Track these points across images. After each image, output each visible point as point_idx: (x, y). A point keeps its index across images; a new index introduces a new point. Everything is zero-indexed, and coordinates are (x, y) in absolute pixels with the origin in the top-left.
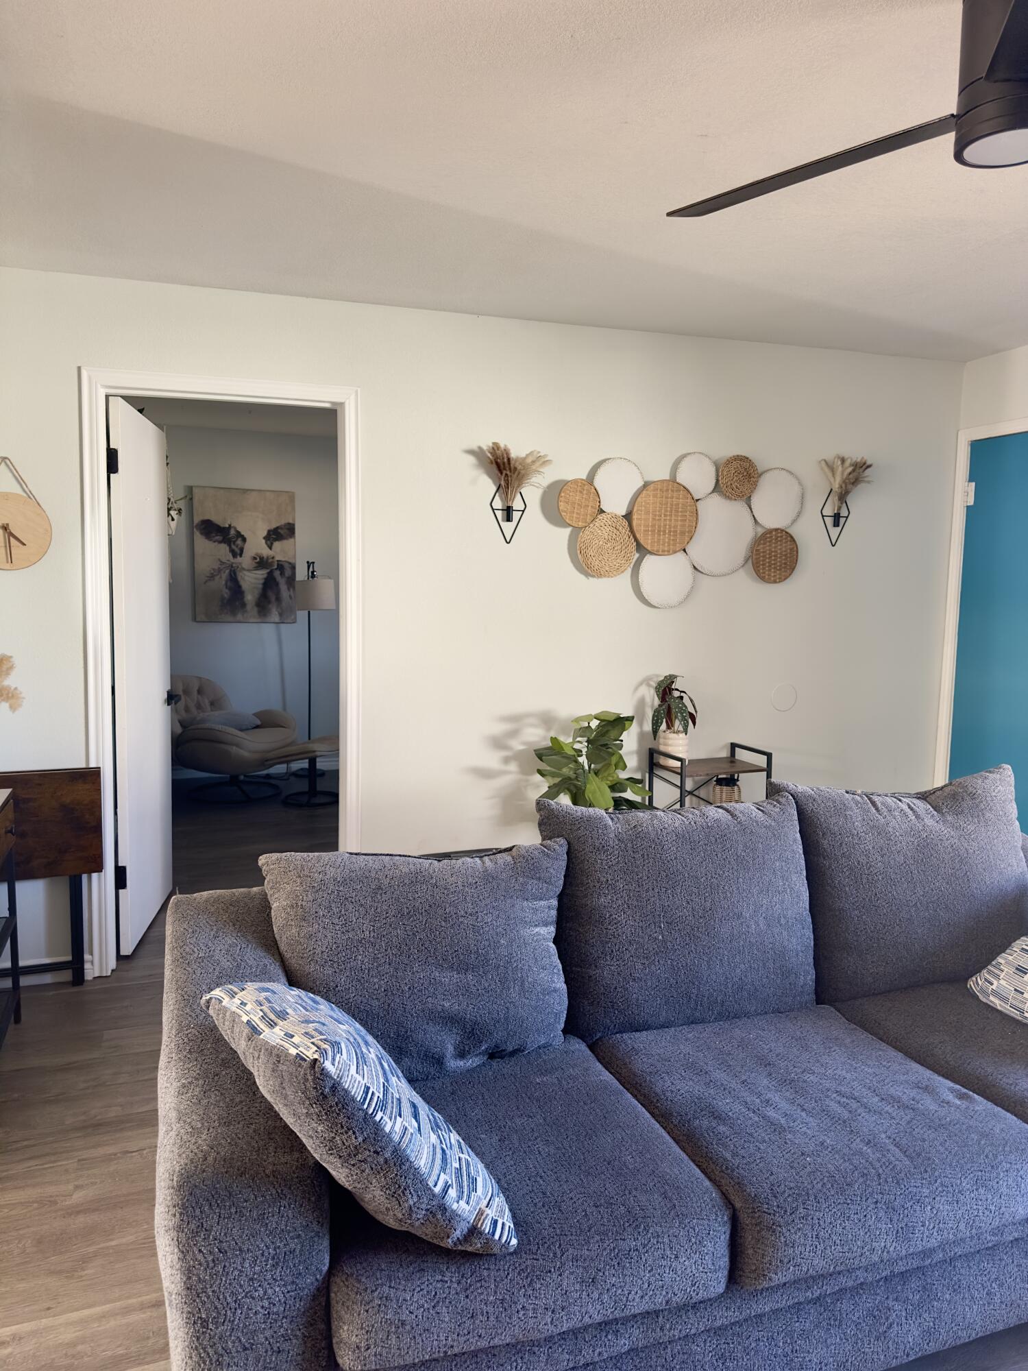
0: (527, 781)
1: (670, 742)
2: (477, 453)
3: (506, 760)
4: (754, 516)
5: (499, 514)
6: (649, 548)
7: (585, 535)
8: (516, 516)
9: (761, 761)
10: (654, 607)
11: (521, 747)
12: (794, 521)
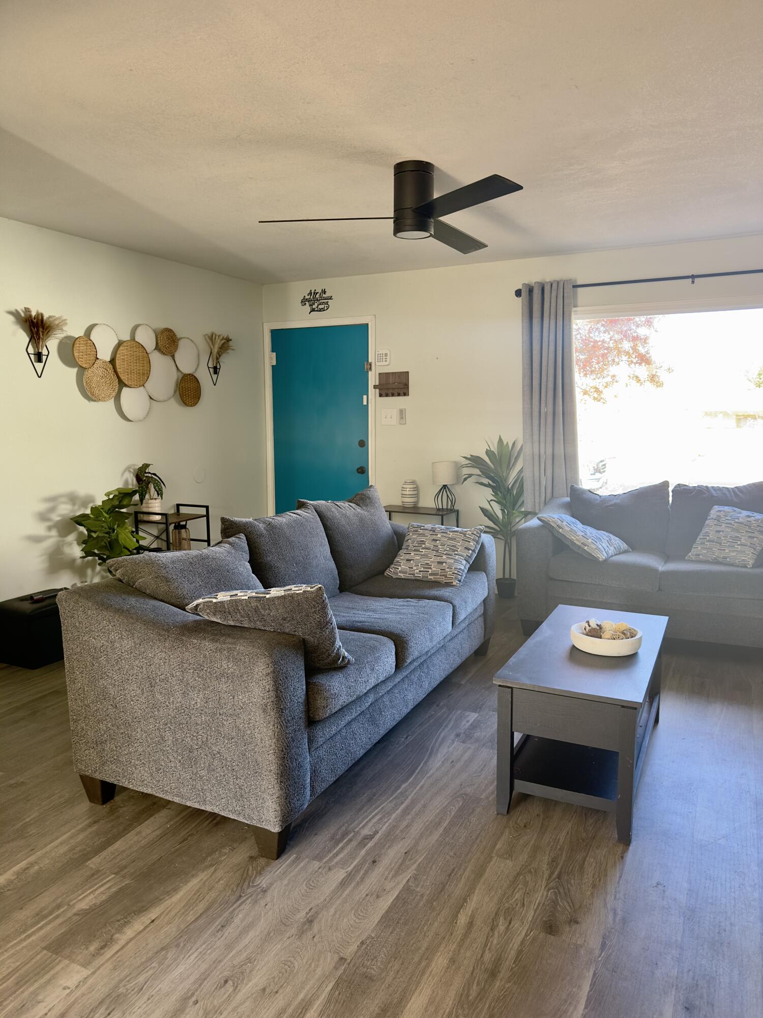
0: (63, 541)
1: (150, 505)
2: (15, 314)
3: (50, 528)
4: (176, 365)
5: (32, 357)
6: (126, 383)
7: (88, 373)
8: (44, 358)
9: (203, 511)
10: (131, 421)
11: (58, 518)
12: (196, 370)
